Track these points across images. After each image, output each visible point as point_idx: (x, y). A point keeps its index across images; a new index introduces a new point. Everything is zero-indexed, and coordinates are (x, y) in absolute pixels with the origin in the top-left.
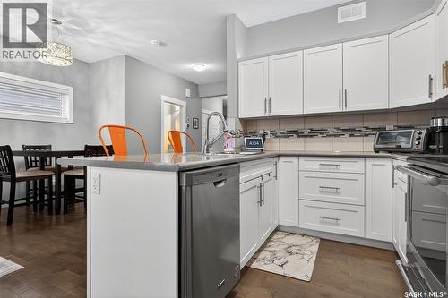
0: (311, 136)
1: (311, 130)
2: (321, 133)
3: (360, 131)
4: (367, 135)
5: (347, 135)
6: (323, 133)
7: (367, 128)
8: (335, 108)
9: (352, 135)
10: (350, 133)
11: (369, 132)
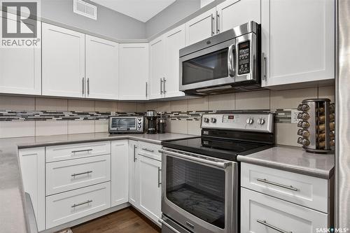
0: (45, 119)
1: (45, 112)
2: (56, 117)
3: (92, 115)
4: (97, 119)
5: (82, 119)
6: (58, 115)
7: (98, 113)
8: (78, 94)
9: (86, 119)
10: (85, 116)
11: (100, 116)
